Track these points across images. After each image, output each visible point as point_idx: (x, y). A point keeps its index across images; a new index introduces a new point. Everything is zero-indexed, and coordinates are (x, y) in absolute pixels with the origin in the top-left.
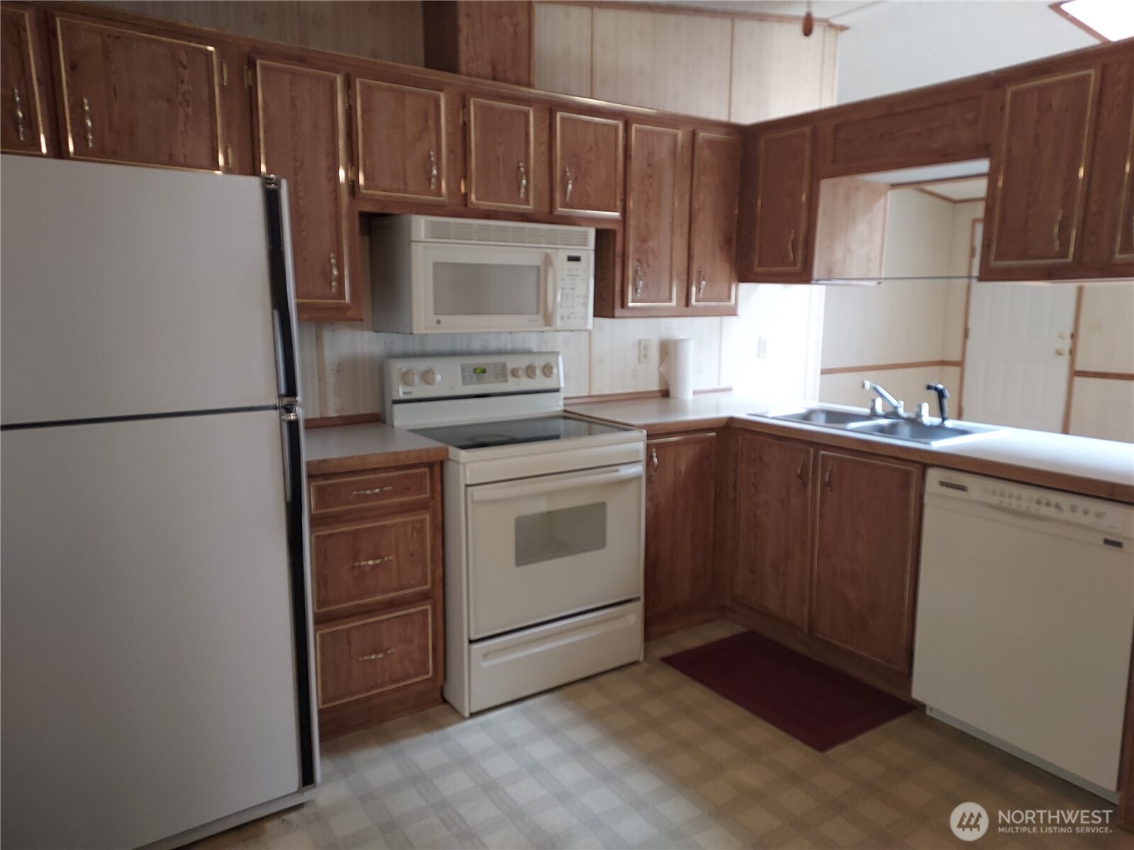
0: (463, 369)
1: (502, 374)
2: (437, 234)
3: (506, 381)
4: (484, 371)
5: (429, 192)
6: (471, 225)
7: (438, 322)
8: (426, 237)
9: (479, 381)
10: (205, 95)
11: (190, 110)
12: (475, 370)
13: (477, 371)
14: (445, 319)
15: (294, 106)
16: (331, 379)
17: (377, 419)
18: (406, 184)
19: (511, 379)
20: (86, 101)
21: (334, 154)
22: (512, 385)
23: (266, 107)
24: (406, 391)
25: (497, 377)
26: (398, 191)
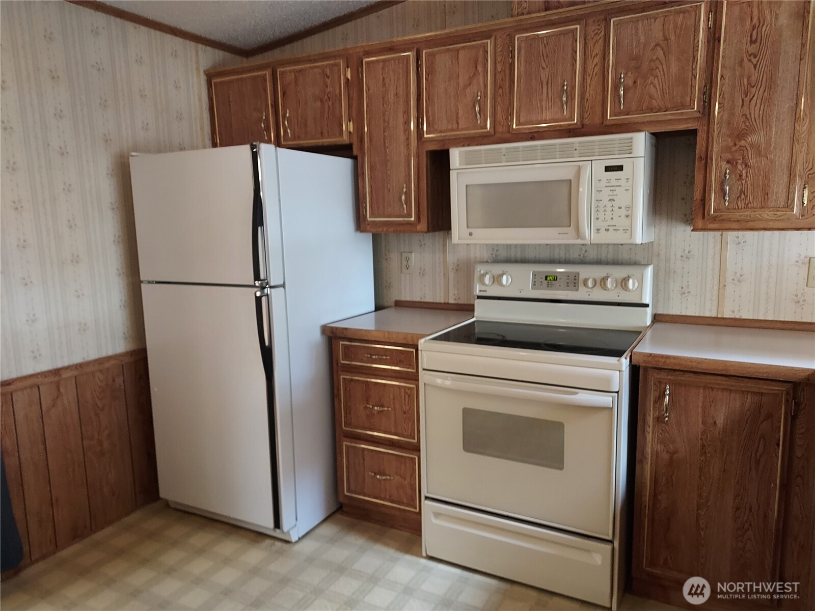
0: (534, 275)
1: (573, 282)
2: (468, 161)
3: (577, 290)
4: (555, 279)
5: (476, 127)
6: (500, 149)
7: (471, 234)
8: (460, 164)
9: (549, 286)
10: (337, 92)
11: (330, 103)
12: (546, 277)
13: (548, 279)
14: (475, 231)
15: (384, 85)
16: (452, 275)
17: (469, 309)
18: (458, 123)
19: (582, 288)
20: (288, 111)
21: (407, 112)
22: (581, 294)
23: (368, 89)
24: (482, 289)
25: (568, 286)
26: (452, 130)
